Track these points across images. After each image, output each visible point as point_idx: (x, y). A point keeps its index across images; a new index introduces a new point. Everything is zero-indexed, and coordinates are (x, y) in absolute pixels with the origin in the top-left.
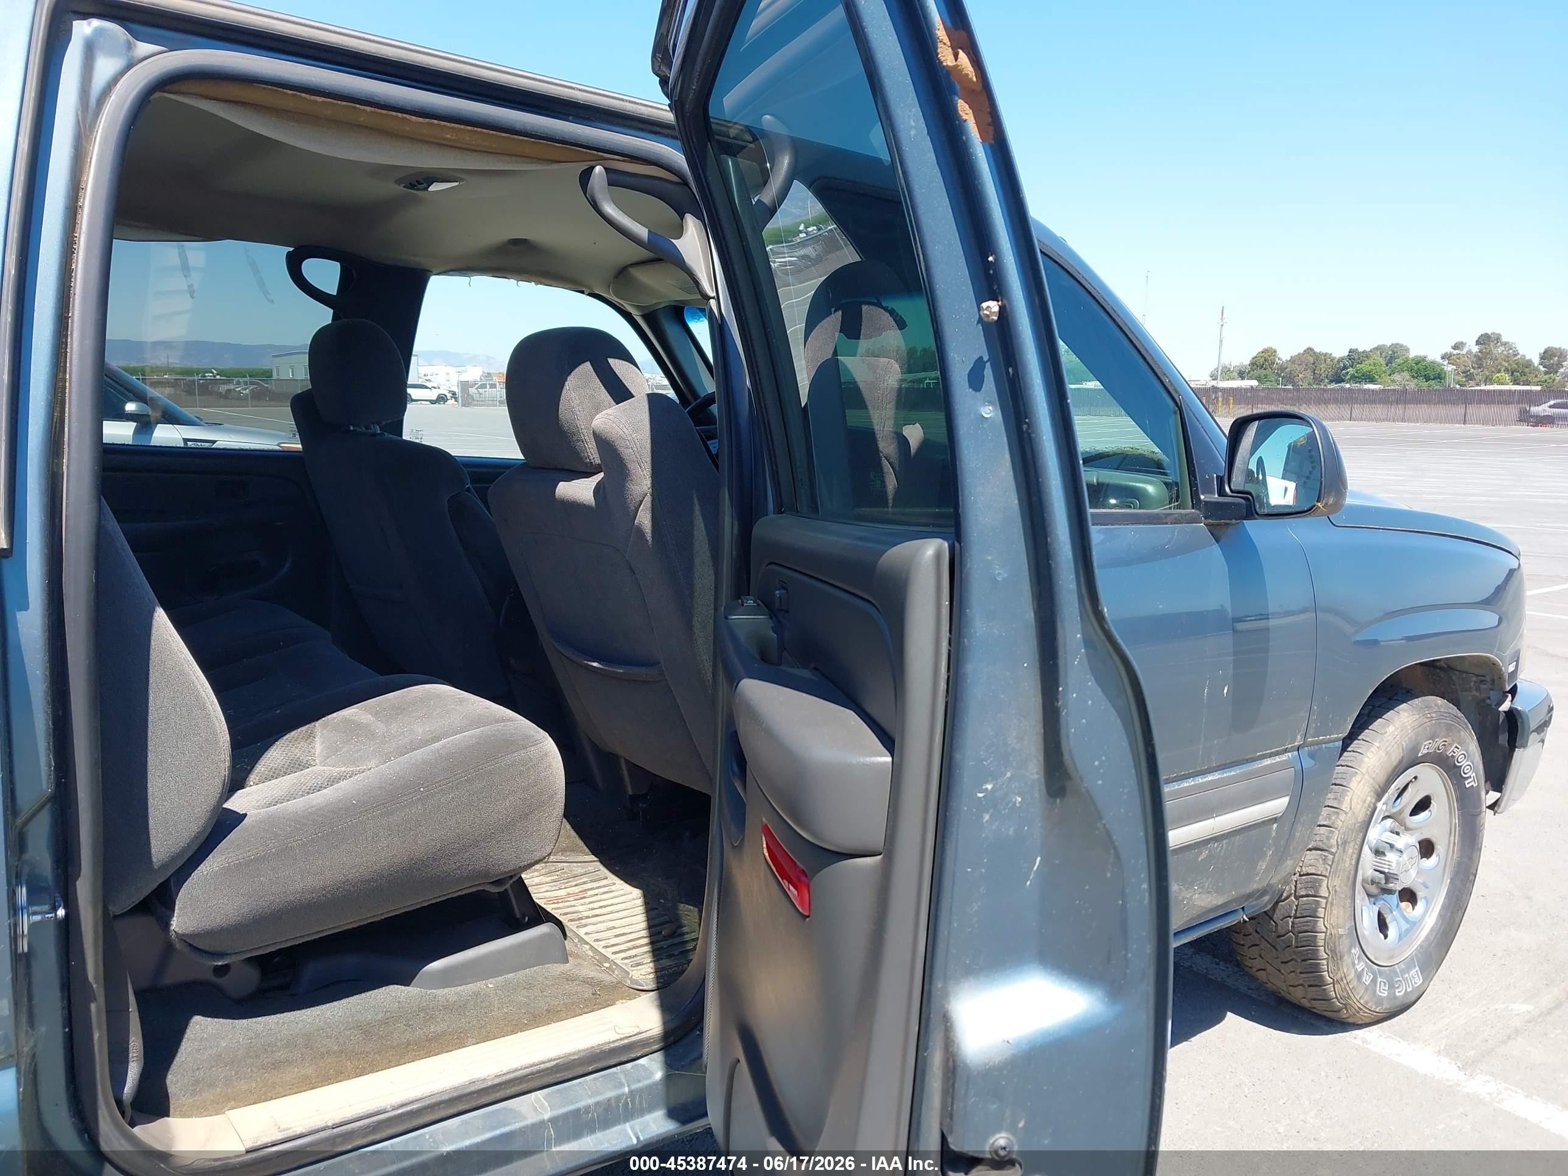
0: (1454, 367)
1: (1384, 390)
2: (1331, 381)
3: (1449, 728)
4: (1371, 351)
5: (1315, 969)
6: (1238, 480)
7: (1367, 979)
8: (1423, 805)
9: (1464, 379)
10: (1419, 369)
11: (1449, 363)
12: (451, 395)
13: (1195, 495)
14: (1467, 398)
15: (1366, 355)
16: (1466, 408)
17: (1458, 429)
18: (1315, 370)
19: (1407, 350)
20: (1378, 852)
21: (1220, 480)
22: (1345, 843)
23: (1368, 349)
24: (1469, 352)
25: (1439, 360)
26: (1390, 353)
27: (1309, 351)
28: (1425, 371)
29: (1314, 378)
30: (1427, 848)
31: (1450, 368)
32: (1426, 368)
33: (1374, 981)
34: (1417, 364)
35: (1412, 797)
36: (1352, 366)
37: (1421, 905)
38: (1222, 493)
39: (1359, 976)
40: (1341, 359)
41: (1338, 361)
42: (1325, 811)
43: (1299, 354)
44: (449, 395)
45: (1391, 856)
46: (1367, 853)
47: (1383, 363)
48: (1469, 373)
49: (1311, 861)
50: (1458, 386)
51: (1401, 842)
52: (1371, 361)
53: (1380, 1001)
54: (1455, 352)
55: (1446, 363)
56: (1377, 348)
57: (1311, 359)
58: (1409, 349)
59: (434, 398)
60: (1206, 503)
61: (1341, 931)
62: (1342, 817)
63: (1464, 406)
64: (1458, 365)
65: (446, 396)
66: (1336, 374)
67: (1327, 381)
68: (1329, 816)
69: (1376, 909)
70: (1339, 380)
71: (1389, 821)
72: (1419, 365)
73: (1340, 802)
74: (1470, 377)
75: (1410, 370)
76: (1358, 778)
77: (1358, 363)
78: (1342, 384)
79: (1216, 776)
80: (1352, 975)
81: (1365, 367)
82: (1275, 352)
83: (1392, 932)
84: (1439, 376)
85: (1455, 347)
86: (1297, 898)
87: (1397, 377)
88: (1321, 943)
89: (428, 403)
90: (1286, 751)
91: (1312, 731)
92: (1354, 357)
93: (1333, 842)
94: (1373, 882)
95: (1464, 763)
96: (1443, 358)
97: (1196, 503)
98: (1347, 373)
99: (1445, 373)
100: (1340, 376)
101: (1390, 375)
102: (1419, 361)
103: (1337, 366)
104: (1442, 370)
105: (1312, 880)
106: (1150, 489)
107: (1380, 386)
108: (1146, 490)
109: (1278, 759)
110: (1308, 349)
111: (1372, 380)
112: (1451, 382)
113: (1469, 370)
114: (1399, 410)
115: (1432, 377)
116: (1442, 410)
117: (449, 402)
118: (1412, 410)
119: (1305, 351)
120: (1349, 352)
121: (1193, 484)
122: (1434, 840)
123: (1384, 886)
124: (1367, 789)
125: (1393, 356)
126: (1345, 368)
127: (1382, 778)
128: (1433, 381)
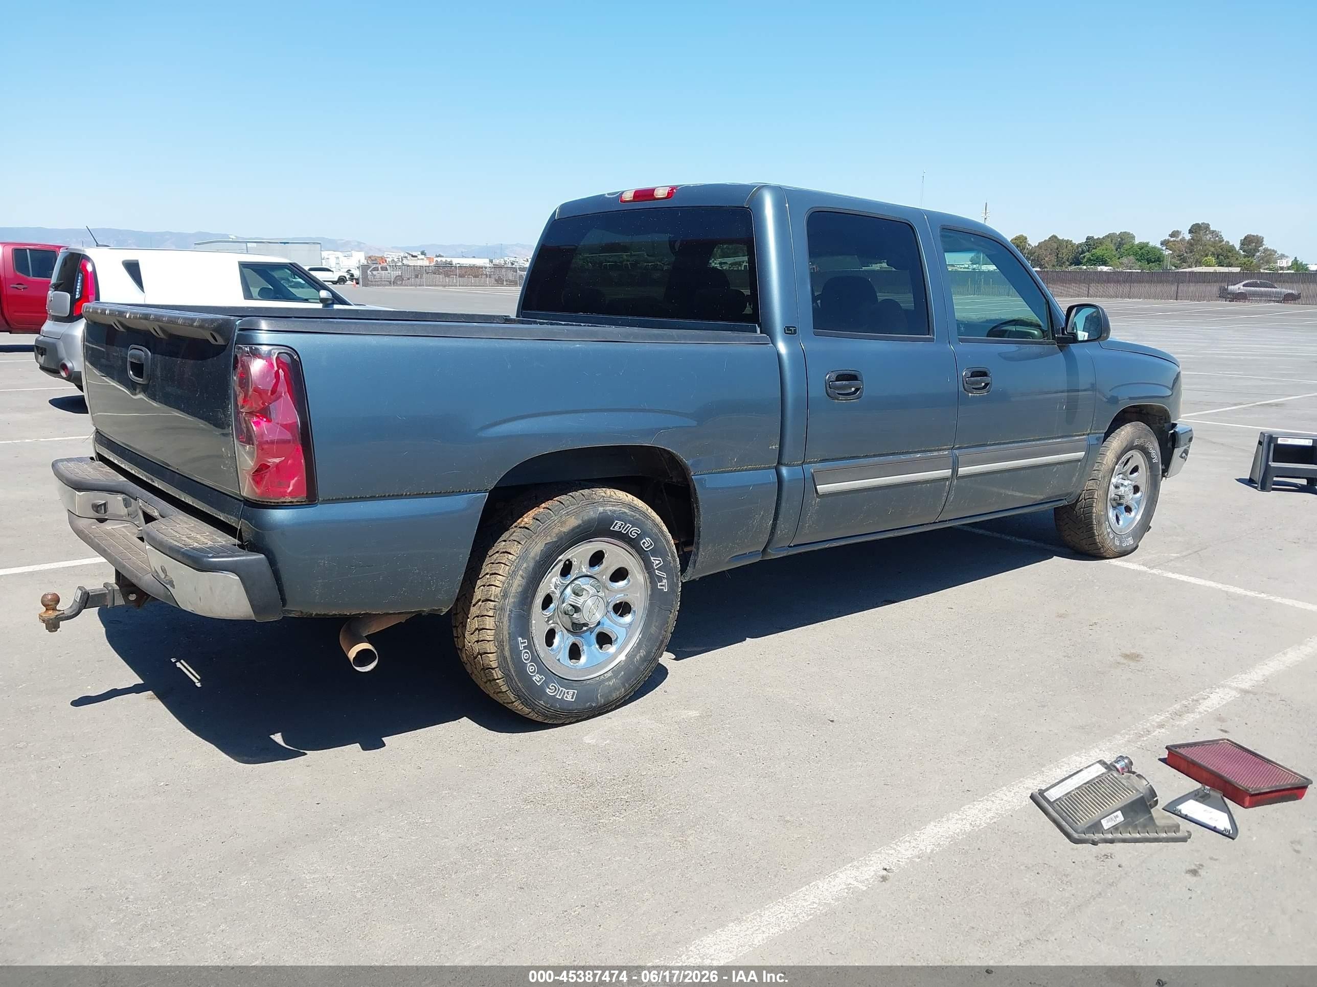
0: (1171, 252)
1: (1115, 273)
2: (1071, 264)
3: (1146, 435)
4: (1103, 238)
5: (1092, 529)
6: (1069, 329)
7: (1111, 536)
8: (1135, 470)
9: (1178, 262)
10: (1142, 253)
11: (1166, 248)
12: (349, 276)
13: (1053, 335)
14: (1181, 279)
15: (1100, 242)
16: (1178, 287)
17: (1173, 304)
18: (1058, 254)
19: (1133, 237)
20: (1117, 487)
21: (1063, 329)
22: (1104, 477)
23: (1101, 237)
24: (1183, 240)
25: (1159, 246)
26: (1119, 239)
27: (1054, 238)
28: (1147, 255)
29: (1057, 261)
30: (1136, 489)
31: (1167, 252)
32: (1149, 252)
33: (1114, 538)
34: (1141, 250)
35: (1131, 465)
36: (1088, 251)
37: (1133, 514)
38: (1063, 333)
39: (1108, 534)
40: (1081, 245)
41: (1078, 247)
42: (1096, 465)
43: (1045, 241)
44: (348, 277)
45: (1122, 488)
46: (1112, 487)
47: (1114, 248)
48: (1182, 257)
49: (1090, 485)
50: (1173, 268)
51: (1126, 483)
52: (1104, 247)
53: (1116, 547)
54: (1172, 239)
55: (1164, 248)
56: (1107, 236)
57: (1055, 245)
58: (1134, 237)
59: (336, 279)
60: (1058, 338)
61: (1102, 513)
62: (1104, 466)
63: (1176, 284)
64: (1174, 251)
65: (345, 277)
66: (1075, 257)
67: (1067, 263)
68: (1098, 466)
69: (1115, 512)
70: (1077, 262)
71: (1121, 476)
72: (1143, 251)
73: (1103, 461)
74: (1183, 260)
75: (1135, 254)
76: (1110, 451)
77: (1094, 249)
78: (1080, 266)
79: (1060, 440)
80: (1106, 533)
81: (1098, 252)
82: (1026, 238)
83: (1121, 522)
84: (1159, 260)
85: (1171, 236)
86: (1085, 500)
87: (1124, 260)
88: (1094, 518)
89: (331, 283)
90: (1084, 435)
91: (1093, 428)
92: (1091, 243)
93: (1100, 476)
94: (1114, 500)
95: (1153, 452)
96: (1162, 244)
97: (1054, 338)
98: (1084, 257)
99: (1164, 257)
100: (1078, 260)
101: (1119, 258)
102: (1143, 246)
103: (1077, 251)
104: (1161, 254)
105: (1091, 492)
106: (1036, 332)
107: (1110, 268)
108: (1034, 333)
109: (1081, 437)
110: (1052, 237)
111: (1105, 263)
112: (1168, 264)
113: (1183, 255)
114: (1126, 288)
115: (1153, 260)
116: (1159, 288)
117: (349, 282)
118: (1137, 288)
119: (1050, 238)
120: (1087, 239)
121: (1053, 330)
122: (1139, 485)
123: (1119, 502)
124: (1113, 456)
125: (1121, 242)
126: (1083, 252)
127: (1119, 452)
128: (1153, 264)
